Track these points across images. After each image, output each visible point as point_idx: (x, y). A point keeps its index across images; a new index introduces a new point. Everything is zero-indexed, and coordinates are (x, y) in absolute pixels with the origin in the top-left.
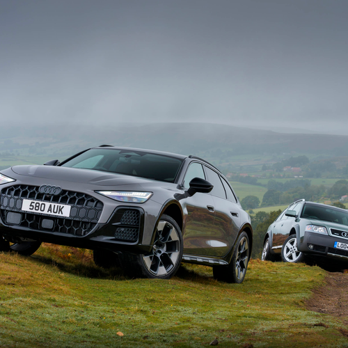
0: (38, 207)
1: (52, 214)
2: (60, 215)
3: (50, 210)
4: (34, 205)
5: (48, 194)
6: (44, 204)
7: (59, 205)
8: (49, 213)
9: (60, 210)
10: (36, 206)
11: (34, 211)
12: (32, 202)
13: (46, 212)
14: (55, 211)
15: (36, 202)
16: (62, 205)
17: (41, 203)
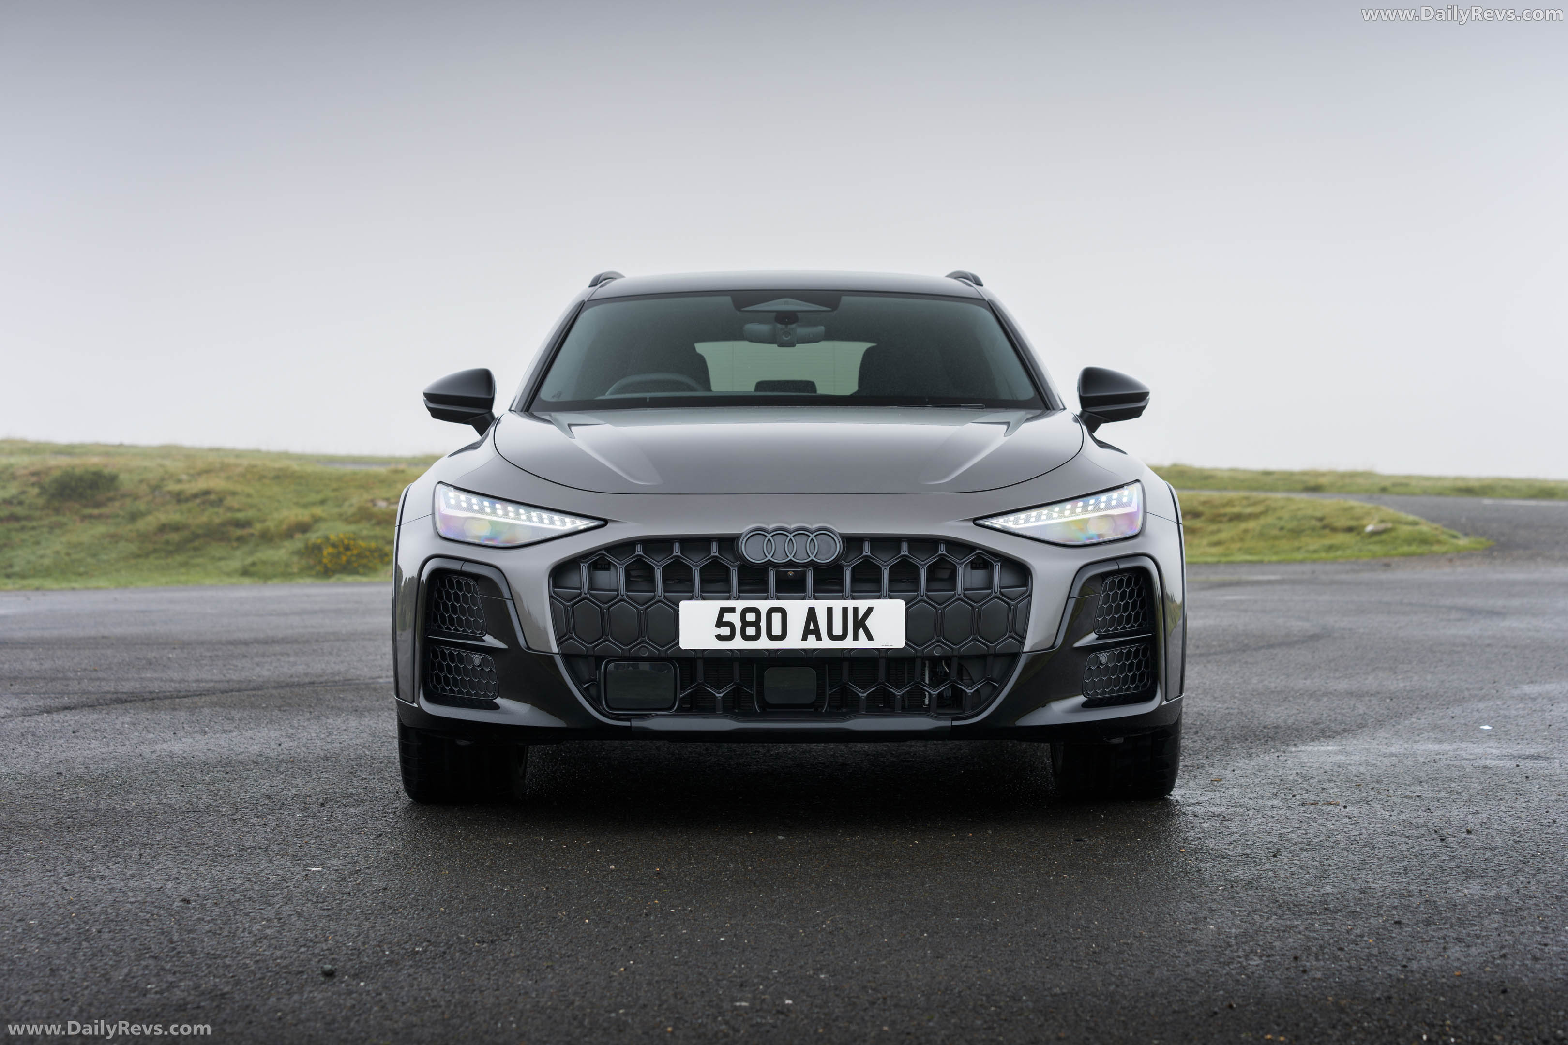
0: (756, 624)
1: (826, 643)
2: (863, 643)
3: (811, 627)
4: (734, 618)
5: (791, 564)
6: (782, 611)
7: (850, 604)
8: (812, 643)
9: (860, 624)
10: (745, 624)
11: (738, 643)
12: (723, 611)
13: (794, 641)
14: (837, 630)
15: (740, 605)
16: (863, 605)
17: (764, 606)
